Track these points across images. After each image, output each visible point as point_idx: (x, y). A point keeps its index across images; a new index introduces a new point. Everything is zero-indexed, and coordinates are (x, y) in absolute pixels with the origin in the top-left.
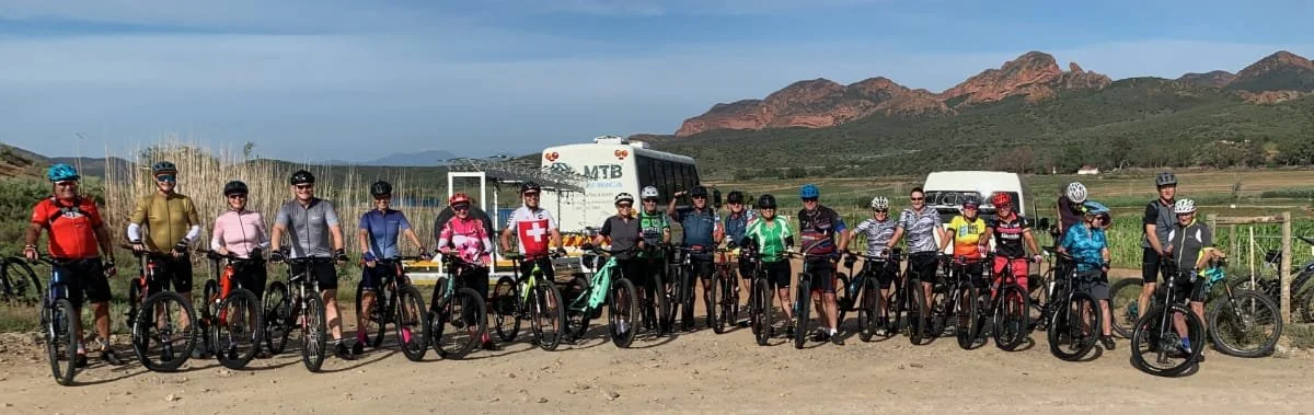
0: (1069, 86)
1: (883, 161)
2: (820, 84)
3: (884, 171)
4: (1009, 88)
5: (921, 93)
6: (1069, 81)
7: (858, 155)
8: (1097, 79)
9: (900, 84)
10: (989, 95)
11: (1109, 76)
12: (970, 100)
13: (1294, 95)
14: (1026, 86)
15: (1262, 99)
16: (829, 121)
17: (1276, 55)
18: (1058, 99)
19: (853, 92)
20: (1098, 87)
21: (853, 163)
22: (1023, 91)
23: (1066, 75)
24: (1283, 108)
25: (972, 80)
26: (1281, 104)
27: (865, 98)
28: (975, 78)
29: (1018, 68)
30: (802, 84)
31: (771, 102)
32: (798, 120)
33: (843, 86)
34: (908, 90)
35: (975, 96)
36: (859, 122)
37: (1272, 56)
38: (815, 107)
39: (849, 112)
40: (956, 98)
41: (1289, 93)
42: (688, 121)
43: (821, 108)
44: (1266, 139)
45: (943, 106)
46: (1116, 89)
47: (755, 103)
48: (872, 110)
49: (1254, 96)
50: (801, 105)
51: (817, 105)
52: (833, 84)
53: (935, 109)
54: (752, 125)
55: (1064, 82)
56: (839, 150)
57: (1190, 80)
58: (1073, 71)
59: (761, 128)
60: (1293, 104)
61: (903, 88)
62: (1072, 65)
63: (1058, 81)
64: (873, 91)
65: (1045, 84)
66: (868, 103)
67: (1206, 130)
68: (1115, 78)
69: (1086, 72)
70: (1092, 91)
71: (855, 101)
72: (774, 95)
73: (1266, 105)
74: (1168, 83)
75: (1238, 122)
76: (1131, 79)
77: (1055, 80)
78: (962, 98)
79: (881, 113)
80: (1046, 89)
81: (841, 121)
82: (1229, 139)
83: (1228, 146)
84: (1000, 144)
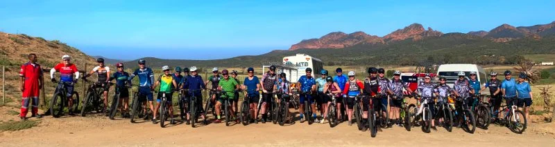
0: (428, 35)
2: (339, 33)
4: (406, 36)
5: (375, 37)
8: (438, 33)
9: (367, 34)
10: (400, 38)
11: (442, 32)
12: (393, 40)
13: (510, 39)
14: (413, 35)
15: (499, 40)
16: (342, 46)
18: (424, 40)
19: (351, 36)
20: (438, 36)
21: (351, 61)
22: (412, 37)
23: (427, 32)
25: (393, 33)
26: (505, 43)
27: (355, 38)
29: (410, 29)
30: (333, 33)
31: (322, 39)
32: (331, 45)
33: (347, 34)
35: (395, 38)
36: (354, 46)
37: (502, 26)
38: (337, 41)
39: (350, 43)
40: (387, 39)
42: (293, 45)
43: (340, 42)
44: (501, 55)
45: (383, 42)
46: (445, 37)
47: (316, 40)
48: (358, 43)
49: (496, 39)
50: (333, 40)
52: (344, 33)
53: (380, 42)
54: (315, 47)
55: (426, 34)
56: (346, 56)
57: (472, 34)
58: (429, 30)
59: (318, 48)
60: (510, 43)
61: (369, 35)
62: (429, 28)
64: (358, 36)
66: (356, 40)
67: (479, 51)
68: (445, 33)
69: (434, 31)
70: (436, 37)
71: (352, 39)
72: (323, 37)
73: (500, 43)
74: (464, 35)
75: (490, 49)
76: (450, 34)
77: (423, 33)
78: (390, 39)
79: (361, 43)
80: (420, 36)
81: (347, 47)
82: (487, 55)
83: (486, 57)
84: (404, 55)
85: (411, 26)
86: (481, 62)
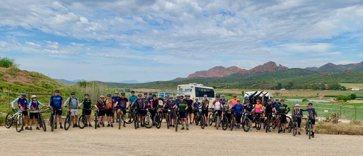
0: (279, 69)
1: (235, 85)
2: (220, 67)
4: (265, 70)
5: (244, 70)
7: (229, 84)
8: (285, 68)
9: (239, 68)
10: (260, 71)
11: (288, 67)
12: (255, 72)
16: (222, 76)
18: (276, 72)
19: (228, 69)
20: (286, 70)
21: (227, 85)
22: (268, 70)
23: (279, 67)
24: (330, 76)
25: (256, 67)
27: (231, 71)
29: (267, 65)
30: (216, 67)
32: (215, 75)
33: (226, 68)
34: (241, 69)
35: (257, 71)
36: (230, 76)
37: (327, 64)
39: (227, 74)
40: (252, 71)
41: (331, 73)
42: (190, 75)
43: (221, 73)
44: (325, 83)
45: (249, 73)
46: (290, 70)
47: (206, 71)
48: (232, 73)
49: (323, 73)
50: (216, 72)
52: (224, 67)
53: (247, 73)
55: (278, 68)
56: (224, 82)
57: (308, 69)
60: (332, 75)
62: (280, 65)
64: (233, 69)
66: (232, 72)
67: (311, 80)
68: (290, 68)
69: (283, 66)
70: (284, 71)
71: (229, 71)
72: (210, 70)
73: (326, 75)
74: (302, 69)
75: (319, 79)
76: (294, 68)
77: (276, 68)
79: (235, 74)
80: (273, 70)
81: (225, 76)
82: (316, 83)
83: (316, 85)
84: (262, 82)
85: (268, 63)
86: (312, 88)
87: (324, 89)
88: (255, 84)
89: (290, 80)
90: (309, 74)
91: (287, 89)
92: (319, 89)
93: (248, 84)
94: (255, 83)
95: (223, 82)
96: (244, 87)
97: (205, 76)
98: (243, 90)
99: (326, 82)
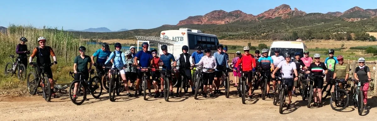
0: (294, 15)
1: (239, 35)
2: (220, 12)
3: (239, 38)
4: (276, 15)
5: (250, 15)
6: (294, 13)
7: (232, 33)
8: (302, 13)
10: (271, 17)
11: (306, 12)
12: (265, 18)
13: (359, 19)
14: (281, 14)
15: (350, 20)
16: (223, 23)
17: (354, 8)
18: (291, 18)
19: (230, 14)
20: (302, 15)
21: (230, 35)
22: (281, 16)
23: (294, 12)
24: (356, 23)
25: (265, 12)
26: (355, 22)
28: (266, 11)
29: (279, 9)
30: (215, 11)
31: (206, 16)
32: (214, 22)
33: (228, 13)
34: (247, 14)
35: (266, 17)
36: (233, 23)
37: (353, 8)
38: (219, 18)
39: (229, 20)
40: (260, 17)
41: (358, 19)
42: (181, 21)
43: (221, 19)
44: (352, 32)
45: (257, 20)
46: (308, 16)
47: (201, 16)
48: (236, 20)
49: (348, 19)
50: (215, 17)
51: (220, 18)
52: (225, 12)
53: (255, 20)
55: (293, 13)
56: (226, 31)
57: (330, 14)
58: (295, 10)
59: (202, 24)
60: (359, 22)
61: (245, 13)
62: (295, 9)
63: (291, 13)
64: (237, 14)
65: (287, 14)
66: (235, 17)
67: (334, 29)
68: (308, 13)
69: (299, 11)
70: (300, 16)
71: (231, 17)
72: (207, 14)
73: (351, 22)
74: (323, 15)
75: (343, 27)
76: (312, 13)
77: (290, 12)
78: (262, 17)
79: (238, 21)
80: (287, 15)
81: (227, 23)
82: (340, 32)
83: (340, 34)
84: (273, 31)
85: (280, 7)
86: (335, 38)
87: (349, 39)
88: (265, 34)
89: (308, 28)
90: (331, 20)
91: (304, 39)
92: (344, 39)
93: (256, 34)
94: (264, 32)
95: (224, 31)
96: (251, 38)
97: (200, 23)
98: (250, 41)
99: (352, 30)
